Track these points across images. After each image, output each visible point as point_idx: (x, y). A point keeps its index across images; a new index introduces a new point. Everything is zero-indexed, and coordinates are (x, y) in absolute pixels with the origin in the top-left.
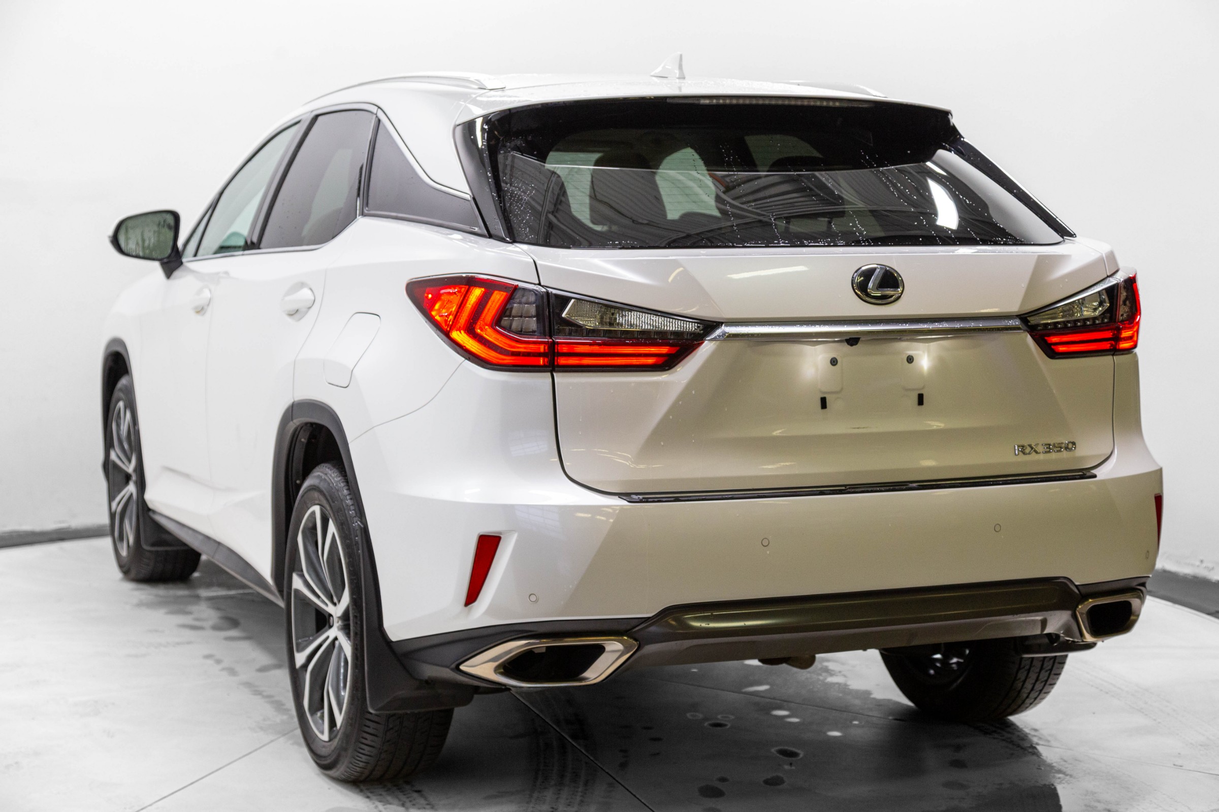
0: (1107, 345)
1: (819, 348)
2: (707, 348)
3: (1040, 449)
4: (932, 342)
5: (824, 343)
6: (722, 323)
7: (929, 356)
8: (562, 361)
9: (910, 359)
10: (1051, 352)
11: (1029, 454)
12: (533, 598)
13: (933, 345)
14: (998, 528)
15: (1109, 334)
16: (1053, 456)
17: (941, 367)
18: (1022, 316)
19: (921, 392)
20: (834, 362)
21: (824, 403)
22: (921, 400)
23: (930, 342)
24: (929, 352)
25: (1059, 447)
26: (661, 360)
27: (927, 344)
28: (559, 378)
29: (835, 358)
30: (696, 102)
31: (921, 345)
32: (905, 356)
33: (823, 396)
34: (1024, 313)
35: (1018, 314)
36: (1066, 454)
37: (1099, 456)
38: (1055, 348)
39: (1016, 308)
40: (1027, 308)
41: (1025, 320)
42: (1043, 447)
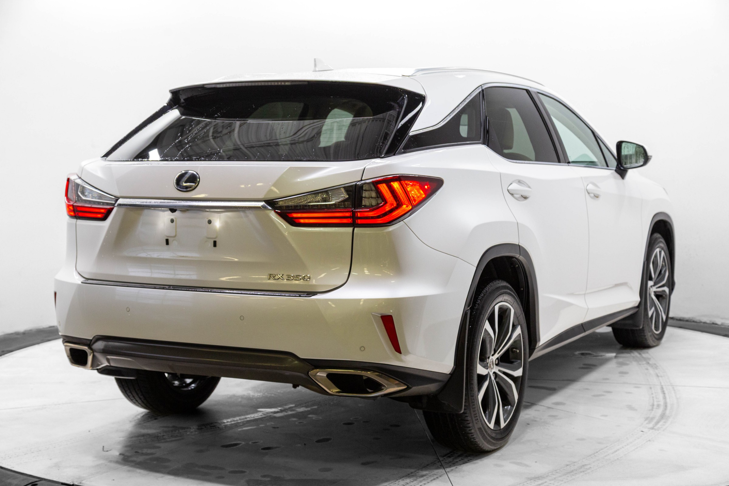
0: (348, 221)
1: (164, 213)
3: (285, 277)
4: (222, 213)
6: (120, 198)
7: (220, 220)
9: (210, 222)
11: (277, 279)
13: (222, 215)
14: (242, 318)
15: (350, 214)
16: (292, 282)
17: (226, 226)
18: (270, 201)
19: (215, 240)
20: (172, 221)
21: (167, 242)
22: (215, 244)
23: (221, 213)
24: (220, 218)
27: (219, 214)
28: (78, 222)
31: (216, 215)
32: (207, 220)
33: (167, 238)
34: (271, 199)
35: (264, 200)
36: (301, 282)
37: (329, 286)
38: (296, 221)
39: (261, 196)
40: (271, 196)
41: (271, 203)
42: (287, 276)
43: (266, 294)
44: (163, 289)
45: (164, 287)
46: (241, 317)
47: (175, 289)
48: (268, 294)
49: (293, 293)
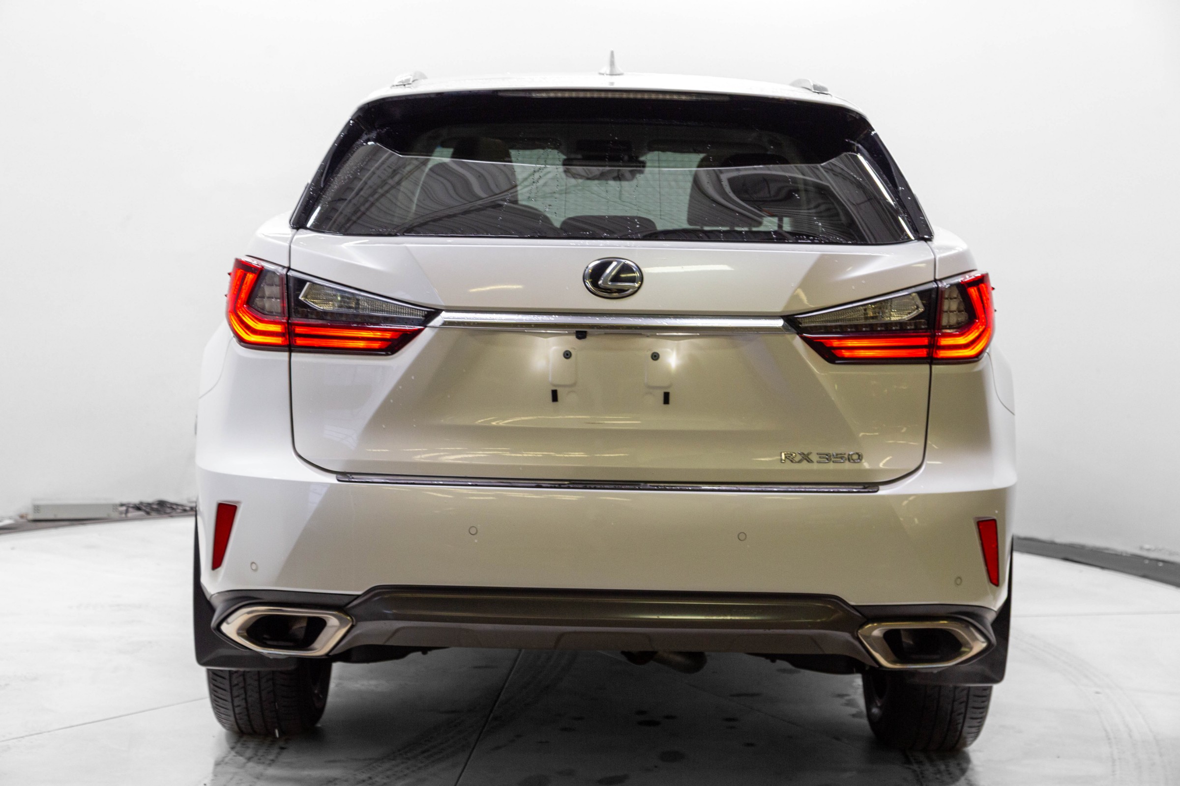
0: (923, 353)
1: (552, 340)
2: (427, 335)
3: (815, 457)
4: (684, 339)
5: (558, 336)
6: (442, 310)
7: (678, 353)
8: (299, 342)
9: (655, 356)
10: (830, 355)
11: (800, 462)
12: (254, 567)
13: (684, 343)
14: (742, 537)
15: (926, 341)
16: (831, 466)
17: (692, 367)
18: (789, 317)
19: (667, 391)
20: (567, 355)
21: (555, 396)
22: (666, 398)
23: (680, 340)
24: (678, 350)
25: (840, 457)
26: (386, 344)
27: (676, 342)
28: (297, 357)
29: (570, 353)
30: (527, 95)
31: (669, 342)
32: (649, 353)
33: (554, 388)
34: (792, 313)
35: (783, 315)
36: (847, 466)
37: (897, 471)
38: (837, 352)
39: (779, 308)
40: (795, 308)
41: (793, 322)
42: (818, 456)
43: (790, 490)
44: (560, 487)
45: (560, 484)
46: (742, 534)
47: (588, 486)
48: (794, 490)
49: (843, 487)
